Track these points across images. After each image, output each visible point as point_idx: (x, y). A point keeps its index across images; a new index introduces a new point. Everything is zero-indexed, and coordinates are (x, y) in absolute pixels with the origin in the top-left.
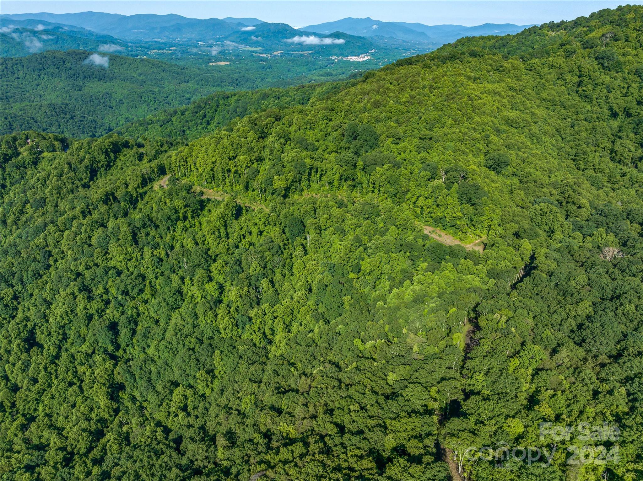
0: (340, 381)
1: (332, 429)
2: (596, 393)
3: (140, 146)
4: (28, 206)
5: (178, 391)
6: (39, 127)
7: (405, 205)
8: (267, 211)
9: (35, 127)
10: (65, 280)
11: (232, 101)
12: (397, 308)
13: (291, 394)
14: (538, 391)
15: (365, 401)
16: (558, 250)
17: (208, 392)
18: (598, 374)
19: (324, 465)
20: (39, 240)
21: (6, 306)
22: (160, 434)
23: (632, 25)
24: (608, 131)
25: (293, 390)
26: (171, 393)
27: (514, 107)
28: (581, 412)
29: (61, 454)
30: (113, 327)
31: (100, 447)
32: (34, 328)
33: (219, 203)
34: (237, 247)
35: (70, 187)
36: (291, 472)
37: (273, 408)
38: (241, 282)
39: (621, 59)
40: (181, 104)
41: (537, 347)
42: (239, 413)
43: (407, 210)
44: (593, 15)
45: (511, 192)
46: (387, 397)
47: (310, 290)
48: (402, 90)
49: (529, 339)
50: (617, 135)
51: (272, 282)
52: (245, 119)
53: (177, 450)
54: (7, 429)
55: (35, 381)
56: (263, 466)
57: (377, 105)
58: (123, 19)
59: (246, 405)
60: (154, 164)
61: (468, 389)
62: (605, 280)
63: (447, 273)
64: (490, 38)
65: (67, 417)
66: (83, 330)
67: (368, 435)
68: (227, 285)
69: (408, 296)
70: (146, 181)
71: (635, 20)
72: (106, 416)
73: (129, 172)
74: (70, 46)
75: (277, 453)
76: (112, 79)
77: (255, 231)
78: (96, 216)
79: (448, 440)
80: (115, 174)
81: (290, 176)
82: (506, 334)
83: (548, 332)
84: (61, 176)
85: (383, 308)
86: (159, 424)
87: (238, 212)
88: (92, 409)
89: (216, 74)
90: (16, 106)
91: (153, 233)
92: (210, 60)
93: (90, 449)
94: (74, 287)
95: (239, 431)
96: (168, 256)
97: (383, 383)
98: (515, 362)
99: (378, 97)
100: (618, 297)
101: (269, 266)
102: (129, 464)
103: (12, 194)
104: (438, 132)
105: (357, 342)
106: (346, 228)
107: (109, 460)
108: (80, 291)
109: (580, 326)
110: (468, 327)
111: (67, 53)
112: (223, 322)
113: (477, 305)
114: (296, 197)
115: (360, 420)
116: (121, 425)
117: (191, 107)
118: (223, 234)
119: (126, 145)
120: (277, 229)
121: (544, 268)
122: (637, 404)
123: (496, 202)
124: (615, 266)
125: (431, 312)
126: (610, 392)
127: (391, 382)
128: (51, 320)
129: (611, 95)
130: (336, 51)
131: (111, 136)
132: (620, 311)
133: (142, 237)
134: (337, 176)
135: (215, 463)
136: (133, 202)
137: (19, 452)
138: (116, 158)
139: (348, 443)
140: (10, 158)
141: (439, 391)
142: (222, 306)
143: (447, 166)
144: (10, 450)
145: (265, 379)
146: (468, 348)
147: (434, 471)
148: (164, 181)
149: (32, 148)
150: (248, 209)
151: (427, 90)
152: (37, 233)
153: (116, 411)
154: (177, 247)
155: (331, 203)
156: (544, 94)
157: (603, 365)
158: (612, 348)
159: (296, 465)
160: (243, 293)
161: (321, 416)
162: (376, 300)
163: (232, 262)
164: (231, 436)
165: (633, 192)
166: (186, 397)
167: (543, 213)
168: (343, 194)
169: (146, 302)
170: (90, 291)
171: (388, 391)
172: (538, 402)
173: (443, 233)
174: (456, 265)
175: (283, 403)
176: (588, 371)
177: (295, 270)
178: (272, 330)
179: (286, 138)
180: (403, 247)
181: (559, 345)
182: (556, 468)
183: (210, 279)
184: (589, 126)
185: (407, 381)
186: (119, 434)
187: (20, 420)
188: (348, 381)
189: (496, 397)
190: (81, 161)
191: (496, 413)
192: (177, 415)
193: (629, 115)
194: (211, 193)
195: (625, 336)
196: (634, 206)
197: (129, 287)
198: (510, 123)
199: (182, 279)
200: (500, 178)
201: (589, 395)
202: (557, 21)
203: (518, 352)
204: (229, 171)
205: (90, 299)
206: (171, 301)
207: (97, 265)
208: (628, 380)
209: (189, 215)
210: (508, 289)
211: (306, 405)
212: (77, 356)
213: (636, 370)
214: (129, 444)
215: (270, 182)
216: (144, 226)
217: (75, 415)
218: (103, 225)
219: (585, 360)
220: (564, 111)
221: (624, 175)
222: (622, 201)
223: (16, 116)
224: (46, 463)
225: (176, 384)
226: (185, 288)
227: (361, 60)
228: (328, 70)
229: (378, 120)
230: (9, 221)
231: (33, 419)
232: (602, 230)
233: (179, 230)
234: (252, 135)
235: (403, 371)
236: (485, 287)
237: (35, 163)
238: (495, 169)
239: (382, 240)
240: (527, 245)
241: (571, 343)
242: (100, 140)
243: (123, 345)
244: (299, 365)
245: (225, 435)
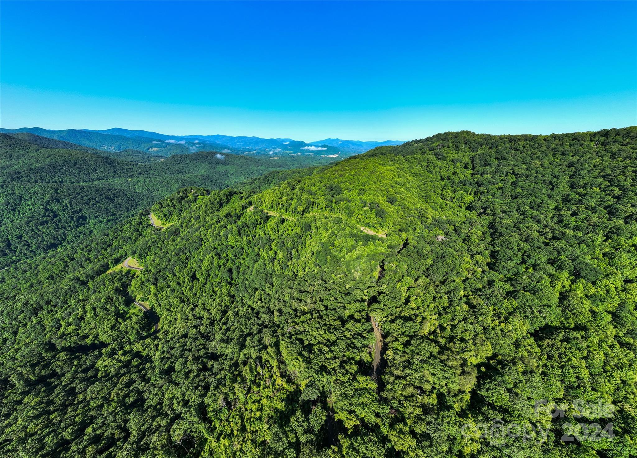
0: (326, 288)
1: (323, 308)
2: (434, 298)
3: (241, 193)
4: (192, 219)
5: (258, 293)
6: (197, 185)
7: (353, 218)
8: (295, 220)
9: (195, 185)
10: (209, 251)
11: (280, 174)
12: (350, 261)
13: (305, 293)
14: (409, 297)
15: (336, 296)
16: (418, 237)
17: (270, 292)
18: (435, 290)
19: (319, 323)
20: (197, 234)
21: (183, 262)
22: (250, 311)
23: (450, 141)
24: (440, 186)
25: (306, 292)
26: (255, 293)
27: (399, 176)
28: (428, 306)
29: (209, 321)
30: (230, 271)
31: (225, 318)
32: (195, 272)
33: (275, 217)
34: (282, 236)
35: (210, 211)
36: (305, 326)
37: (298, 299)
38: (284, 250)
39: (446, 155)
40: (258, 175)
41: (409, 278)
42: (284, 301)
43: (353, 220)
44: (434, 136)
45: (398, 212)
46: (346, 294)
47: (313, 254)
48: (352, 169)
49: (405, 274)
50: (444, 188)
51: (297, 250)
52: (286, 182)
53: (257, 317)
54: (186, 310)
55: (196, 294)
56: (294, 324)
57: (341, 176)
58: (232, 138)
59: (287, 298)
60: (247, 201)
61: (380, 291)
62: (438, 250)
63: (371, 246)
64: (389, 147)
65: (211, 305)
66: (217, 272)
67: (338, 310)
68: (278, 252)
69: (354, 256)
70: (244, 208)
71: (452, 138)
72: (228, 304)
73: (237, 204)
74: (209, 150)
75: (300, 318)
76: (228, 164)
77: (290, 229)
78: (222, 223)
79: (372, 313)
80: (230, 205)
81: (305, 206)
82: (395, 272)
83: (413, 272)
84: (207, 206)
85: (344, 261)
86: (249, 306)
87: (283, 221)
88: (222, 301)
89: (273, 163)
90: (186, 176)
91: (247, 230)
92: (270, 157)
93: (221, 319)
94: (213, 254)
95: (283, 309)
96: (253, 239)
97: (344, 288)
98: (399, 284)
99: (341, 173)
100: (444, 257)
101: (296, 244)
102: (238, 325)
103: (185, 214)
104: (367, 187)
105: (333, 275)
106: (328, 228)
107: (230, 323)
108: (216, 255)
109: (427, 269)
110: (379, 269)
111: (209, 153)
112: (277, 267)
113: (384, 260)
114: (307, 215)
115: (335, 304)
116: (235, 308)
117: (263, 177)
118: (277, 231)
119: (235, 193)
120: (299, 228)
121: (412, 244)
122: (452, 303)
123: (391, 217)
124: (443, 244)
125: (364, 263)
126: (441, 297)
127: (347, 288)
128: (203, 268)
129: (441, 171)
130: (324, 153)
131: (228, 189)
132: (445, 263)
133: (242, 232)
134: (324, 206)
135: (273, 323)
136: (239, 217)
137: (191, 320)
138: (231, 198)
139: (329, 314)
140: (184, 198)
141: (367, 292)
142: (276, 260)
143: (370, 201)
144: (187, 319)
145: (294, 287)
146: (380, 278)
147: (366, 326)
148: (252, 208)
149: (194, 194)
150: (287, 220)
151: (362, 170)
152: (196, 231)
153: (233, 302)
154: (257, 236)
155: (322, 217)
156: (412, 171)
157: (437, 286)
158: (442, 278)
159: (307, 323)
160: (285, 255)
161: (318, 302)
162: (341, 258)
163: (280, 242)
164: (280, 311)
165: (450, 212)
166: (261, 295)
167: (411, 221)
168: (326, 213)
169: (244, 259)
170: (220, 255)
171: (347, 292)
172: (409, 301)
173: (369, 230)
174: (374, 243)
175: (302, 297)
176: (431, 288)
177: (307, 245)
178: (297, 270)
179: (303, 190)
180: (352, 235)
181: (418, 277)
182: (417, 324)
183: (271, 249)
184: (432, 184)
185: (354, 288)
186: (234, 312)
187: (191, 306)
188: (329, 288)
189: (391, 299)
190: (216, 199)
191: (391, 306)
192: (257, 302)
193: (449, 179)
194: (271, 213)
195: (447, 273)
196: (451, 218)
197: (237, 254)
198: (397, 183)
199: (259, 249)
200: (393, 206)
201: (432, 299)
202: (418, 139)
203: (401, 280)
204: (279, 204)
205: (220, 259)
206: (255, 259)
207: (223, 244)
208: (449, 292)
209: (262, 222)
210: (396, 253)
211: (312, 298)
212: (214, 283)
213: (452, 288)
214: (238, 316)
215: (296, 208)
216: (243, 227)
217: (215, 304)
218: (226, 227)
219: (430, 283)
220: (421, 178)
221: (447, 205)
222: (446, 216)
223: (186, 180)
224: (202, 325)
225: (257, 289)
226: (260, 253)
227: (334, 156)
228: (320, 161)
229: (341, 182)
230: (184, 226)
231: (197, 306)
232: (437, 228)
233: (258, 229)
234: (288, 189)
235: (353, 283)
236: (387, 252)
237: (195, 200)
238: (391, 203)
239: (343, 232)
240: (404, 235)
241: (424, 277)
242: (224, 190)
243: (234, 278)
244: (309, 281)
245: (278, 311)
